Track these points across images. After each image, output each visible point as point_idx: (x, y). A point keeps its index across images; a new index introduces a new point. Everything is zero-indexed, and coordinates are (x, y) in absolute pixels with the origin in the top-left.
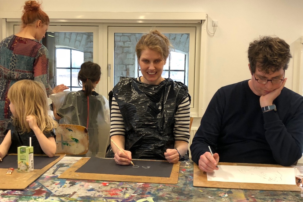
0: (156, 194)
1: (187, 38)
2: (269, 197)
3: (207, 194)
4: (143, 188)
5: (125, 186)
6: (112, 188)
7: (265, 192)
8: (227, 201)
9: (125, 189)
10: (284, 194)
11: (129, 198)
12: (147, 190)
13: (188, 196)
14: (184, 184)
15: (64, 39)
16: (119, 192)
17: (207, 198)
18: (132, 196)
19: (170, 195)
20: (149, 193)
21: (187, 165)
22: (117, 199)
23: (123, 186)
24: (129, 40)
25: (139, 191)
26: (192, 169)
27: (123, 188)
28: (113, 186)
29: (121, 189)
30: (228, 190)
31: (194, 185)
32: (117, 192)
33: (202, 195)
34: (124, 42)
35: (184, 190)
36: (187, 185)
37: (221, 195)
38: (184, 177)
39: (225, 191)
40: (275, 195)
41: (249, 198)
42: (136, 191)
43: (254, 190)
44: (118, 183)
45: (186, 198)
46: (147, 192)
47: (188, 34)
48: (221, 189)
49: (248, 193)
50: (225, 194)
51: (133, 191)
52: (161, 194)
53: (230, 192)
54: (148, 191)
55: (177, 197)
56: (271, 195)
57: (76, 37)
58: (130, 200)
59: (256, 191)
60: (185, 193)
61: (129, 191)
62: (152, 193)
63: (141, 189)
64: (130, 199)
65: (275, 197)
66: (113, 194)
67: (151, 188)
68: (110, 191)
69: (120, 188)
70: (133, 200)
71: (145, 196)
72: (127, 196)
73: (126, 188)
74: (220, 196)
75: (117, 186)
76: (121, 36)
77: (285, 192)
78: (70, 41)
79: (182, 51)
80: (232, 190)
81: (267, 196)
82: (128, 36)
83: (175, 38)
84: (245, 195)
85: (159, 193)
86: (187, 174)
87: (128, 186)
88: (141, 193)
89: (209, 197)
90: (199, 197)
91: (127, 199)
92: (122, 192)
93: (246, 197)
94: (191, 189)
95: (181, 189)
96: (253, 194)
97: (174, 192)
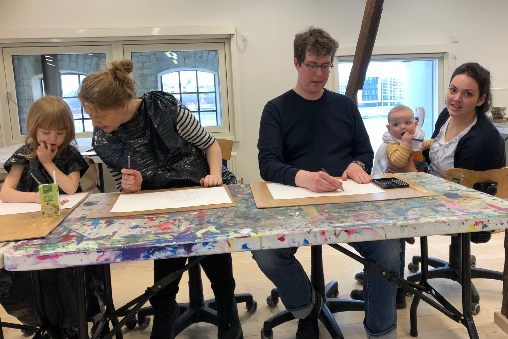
0: (217, 223)
1: (215, 56)
2: (343, 210)
3: (275, 214)
4: (199, 217)
5: (177, 218)
6: (161, 222)
7: (336, 205)
8: (301, 219)
9: (177, 222)
10: (358, 205)
11: (186, 231)
12: (204, 219)
13: (256, 220)
14: (247, 208)
15: (70, 63)
16: (171, 226)
17: (277, 218)
18: (189, 228)
19: (233, 221)
20: (209, 222)
21: (243, 188)
22: (172, 234)
23: (174, 218)
24: (149, 61)
25: (196, 222)
26: (249, 191)
27: (175, 221)
28: (162, 220)
29: (173, 222)
30: (296, 208)
31: (258, 207)
32: (168, 226)
33: (271, 216)
34: (143, 63)
35: (249, 214)
36: (250, 208)
37: (292, 214)
38: (243, 201)
39: (294, 209)
40: (349, 207)
41: (322, 213)
42: (191, 222)
43: (324, 204)
44: (167, 216)
45: (253, 222)
46: (206, 221)
48: (289, 208)
49: (319, 208)
50: (295, 212)
51: (189, 223)
52: (223, 221)
53: (299, 210)
54: (206, 220)
55: (242, 222)
56: (344, 208)
57: (85, 60)
58: (188, 233)
59: (327, 205)
60: (251, 216)
61: (183, 223)
62: (212, 221)
63: (197, 219)
64: (188, 232)
65: (350, 209)
66: (165, 229)
67: (208, 216)
68: (159, 226)
69: (171, 221)
70: (192, 233)
71: (205, 226)
72: (182, 229)
73: (179, 220)
74: (291, 215)
75: (166, 219)
77: (358, 203)
78: (77, 65)
79: (211, 70)
80: (301, 208)
81: (341, 209)
84: (317, 211)
85: (220, 221)
86: (245, 196)
87: (180, 218)
88: (199, 223)
89: (279, 217)
90: (268, 219)
91: (183, 233)
92: (175, 225)
93: (319, 213)
94: (255, 211)
95: (245, 213)
96: (325, 208)
97: (238, 217)
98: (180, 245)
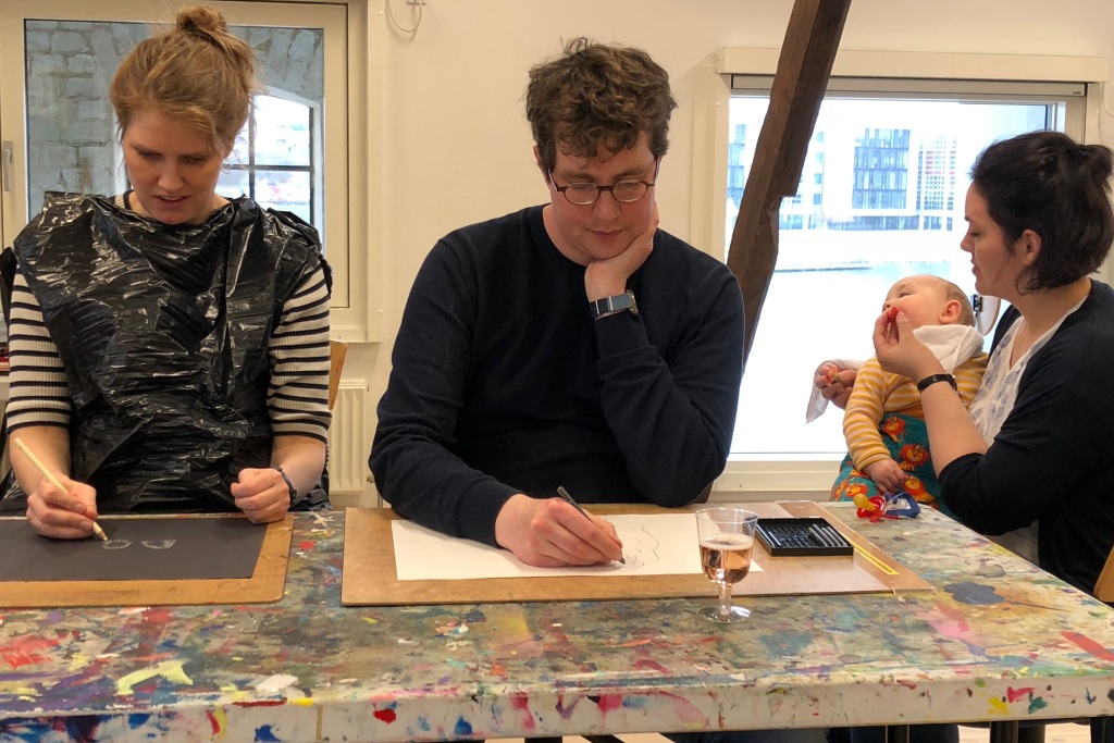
0: (195, 648)
1: (316, 45)
2: (611, 624)
3: (394, 628)
4: (143, 626)
5: (74, 625)
6: (16, 634)
7: (597, 606)
8: (466, 650)
9: (70, 637)
10: (664, 610)
11: (87, 671)
12: (159, 633)
13: (321, 645)
14: (308, 600)
16: (44, 652)
17: (394, 644)
18: (99, 663)
19: (249, 644)
20: (169, 645)
21: (320, 526)
22: (38, 680)
23: (59, 626)
24: (87, 49)
25: (128, 641)
26: (336, 540)
27: (62, 633)
28: (22, 627)
29: (55, 637)
30: (467, 609)
31: (345, 599)
32: (37, 651)
33: (376, 634)
34: (66, 56)
35: (307, 624)
36: (317, 602)
37: (444, 630)
38: (306, 574)
39: (459, 615)
40: (633, 615)
41: (542, 632)
42: (114, 643)
43: (559, 601)
44: (41, 615)
45: (313, 652)
46: (161, 641)
47: (319, 32)
48: (445, 608)
49: (540, 614)
50: (459, 624)
51: (106, 644)
52: (215, 644)
53: (475, 618)
54: (165, 636)
55: (277, 650)
56: (620, 617)
58: (92, 679)
59: (568, 606)
60: (311, 632)
61: (88, 643)
62: (180, 642)
63: (135, 632)
64: (92, 675)
65: (634, 622)
66: (23, 661)
67: (174, 624)
68: (7, 649)
69: (50, 635)
70: (104, 679)
71: (152, 658)
72: (79, 662)
73: (77, 634)
74: (441, 635)
75: (37, 628)
76: (51, 32)
77: (668, 602)
79: (297, 93)
80: (482, 609)
81: (607, 619)
82: (80, 32)
83: (267, 46)
84: (530, 623)
85: (207, 642)
86: (318, 559)
87: (83, 624)
88: (136, 646)
89: (401, 641)
90: (362, 644)
91: (78, 677)
92: (58, 647)
93: (532, 630)
94: (332, 615)
95: (295, 621)
96: (557, 615)
97: (267, 634)
98: (56, 718)
